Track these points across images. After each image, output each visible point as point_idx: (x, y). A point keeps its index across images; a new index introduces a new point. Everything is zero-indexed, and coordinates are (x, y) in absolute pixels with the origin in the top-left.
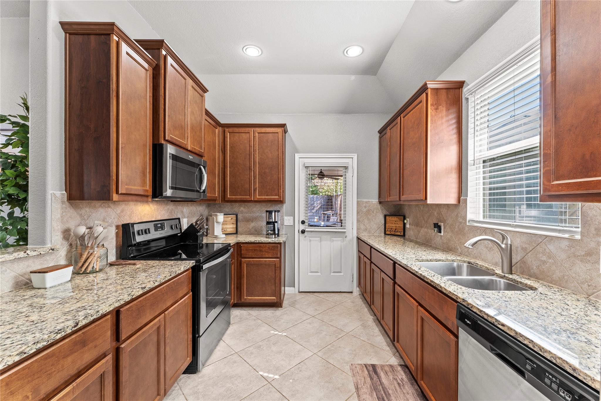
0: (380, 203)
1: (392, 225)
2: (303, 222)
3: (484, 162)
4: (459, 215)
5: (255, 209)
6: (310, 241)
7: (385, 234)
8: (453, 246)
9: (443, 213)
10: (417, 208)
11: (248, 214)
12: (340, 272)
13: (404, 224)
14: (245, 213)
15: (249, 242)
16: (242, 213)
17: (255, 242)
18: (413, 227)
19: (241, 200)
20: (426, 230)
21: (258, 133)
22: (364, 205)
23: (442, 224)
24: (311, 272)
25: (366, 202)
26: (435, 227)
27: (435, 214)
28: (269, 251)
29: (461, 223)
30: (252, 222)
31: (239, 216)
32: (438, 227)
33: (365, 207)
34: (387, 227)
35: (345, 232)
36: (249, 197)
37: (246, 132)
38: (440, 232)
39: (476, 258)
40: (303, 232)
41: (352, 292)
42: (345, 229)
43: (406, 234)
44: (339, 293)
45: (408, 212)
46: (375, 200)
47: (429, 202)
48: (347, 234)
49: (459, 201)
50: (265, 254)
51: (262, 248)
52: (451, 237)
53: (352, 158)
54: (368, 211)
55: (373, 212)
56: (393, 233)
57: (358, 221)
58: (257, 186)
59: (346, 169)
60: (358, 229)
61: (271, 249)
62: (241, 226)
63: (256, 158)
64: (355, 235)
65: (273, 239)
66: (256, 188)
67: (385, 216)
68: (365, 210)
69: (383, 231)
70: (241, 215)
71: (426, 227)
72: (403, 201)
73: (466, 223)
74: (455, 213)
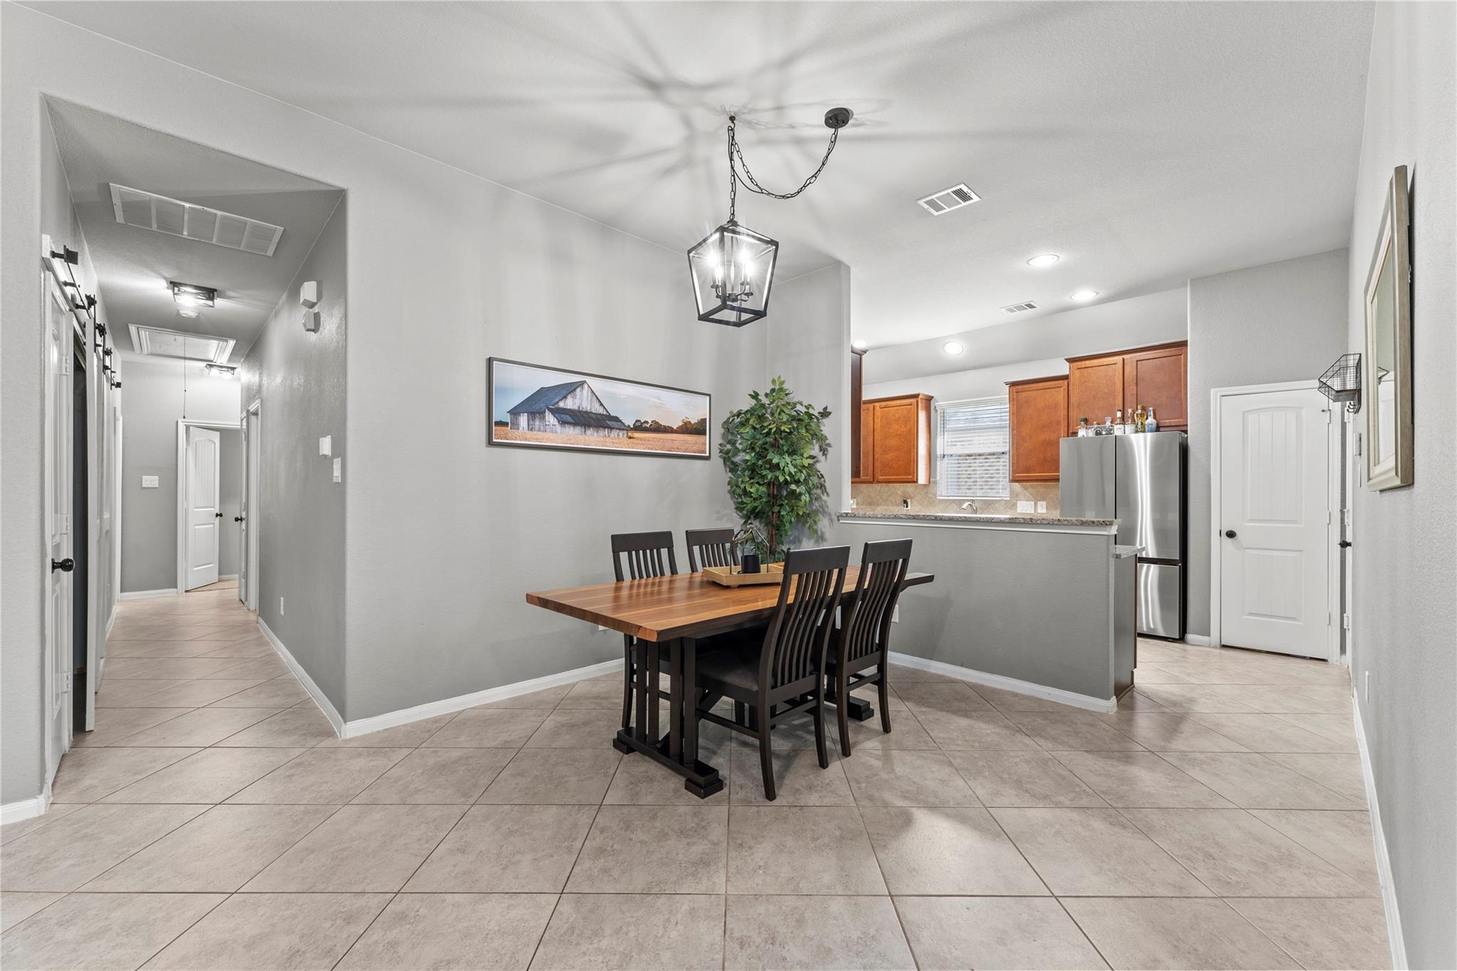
4: (929, 492)
9: (909, 492)
10: (870, 488)
20: (885, 507)
23: (909, 501)
27: (899, 492)
29: (931, 498)
32: (906, 503)
49: (929, 482)
71: (886, 504)
72: (878, 482)
73: (936, 497)
74: (925, 491)
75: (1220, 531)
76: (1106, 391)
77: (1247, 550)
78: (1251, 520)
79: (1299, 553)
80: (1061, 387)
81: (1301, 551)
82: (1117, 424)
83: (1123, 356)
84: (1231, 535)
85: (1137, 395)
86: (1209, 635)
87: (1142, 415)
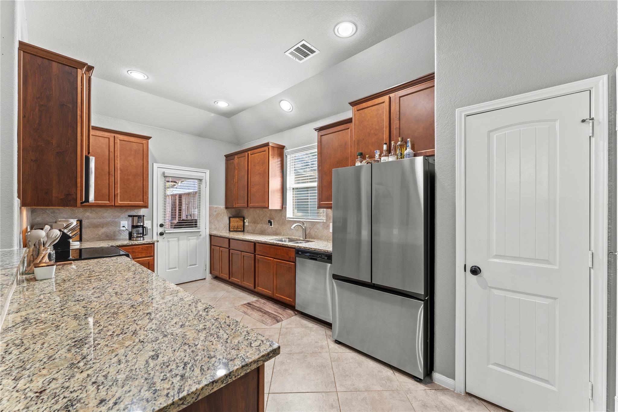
0: (226, 208)
1: (235, 224)
2: (161, 226)
3: (293, 189)
4: (283, 215)
5: (106, 214)
6: (169, 241)
7: (230, 231)
8: (279, 232)
9: (273, 215)
10: (254, 212)
11: (96, 220)
12: (195, 265)
13: (244, 223)
14: (92, 219)
15: (121, 245)
16: (88, 219)
17: (128, 244)
18: (251, 224)
19: (98, 205)
20: (261, 225)
21: (120, 140)
22: (215, 210)
23: (272, 221)
24: (170, 269)
25: (216, 208)
26: (269, 223)
27: (268, 215)
28: (143, 251)
29: (283, 219)
30: (103, 227)
31: (83, 222)
32: (270, 222)
33: (215, 211)
34: (231, 226)
35: (199, 232)
36: (108, 202)
37: (105, 136)
38: (271, 225)
39: (291, 236)
40: (162, 234)
41: (205, 279)
42: (199, 229)
43: (245, 229)
44: (194, 282)
45: (247, 215)
46: (223, 206)
47: (270, 208)
48: (201, 233)
49: (282, 208)
50: (138, 255)
51: (135, 249)
52: (278, 227)
53: (205, 173)
54: (218, 214)
55: (221, 215)
56: (235, 230)
57: (210, 222)
58: (119, 191)
59: (200, 181)
60: (210, 228)
61: (145, 250)
62: (86, 233)
63: (118, 164)
64: (208, 233)
65: (142, 241)
66: (118, 194)
67: (230, 218)
68: (215, 214)
69: (228, 229)
70: (86, 221)
71: (262, 223)
72: (250, 208)
73: (286, 219)
74: (280, 214)
75: (465, 265)
76: (377, 127)
77: (493, 290)
78: (497, 256)
79: (552, 300)
80: (348, 129)
81: (555, 299)
82: (383, 156)
83: (389, 95)
84: (475, 271)
85: (400, 129)
86: (454, 379)
87: (401, 146)
